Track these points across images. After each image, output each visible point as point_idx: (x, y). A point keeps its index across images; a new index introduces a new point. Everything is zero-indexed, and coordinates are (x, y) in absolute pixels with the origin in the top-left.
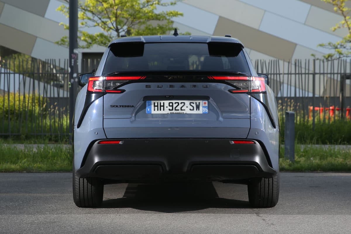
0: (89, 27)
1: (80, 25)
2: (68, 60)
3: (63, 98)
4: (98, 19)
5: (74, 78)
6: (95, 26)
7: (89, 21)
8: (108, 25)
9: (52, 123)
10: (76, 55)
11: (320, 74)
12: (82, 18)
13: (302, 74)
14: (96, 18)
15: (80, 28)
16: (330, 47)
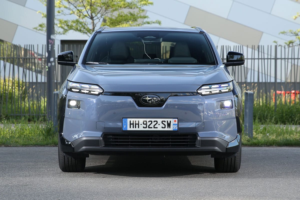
0: (65, 15)
1: (56, 13)
2: (45, 45)
3: (41, 83)
4: (74, 7)
5: (51, 62)
6: (71, 14)
7: (65, 9)
8: (83, 13)
9: (30, 105)
10: (53, 41)
11: (281, 59)
12: (59, 7)
13: (264, 59)
14: (72, 7)
15: (56, 15)
16: (291, 35)
